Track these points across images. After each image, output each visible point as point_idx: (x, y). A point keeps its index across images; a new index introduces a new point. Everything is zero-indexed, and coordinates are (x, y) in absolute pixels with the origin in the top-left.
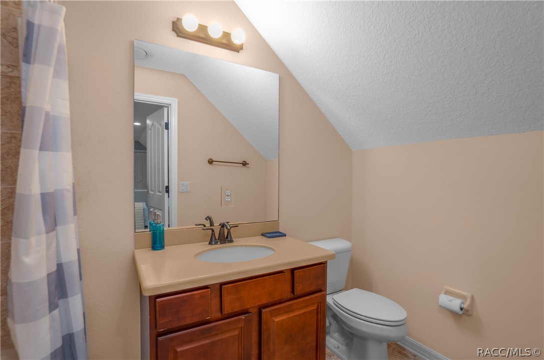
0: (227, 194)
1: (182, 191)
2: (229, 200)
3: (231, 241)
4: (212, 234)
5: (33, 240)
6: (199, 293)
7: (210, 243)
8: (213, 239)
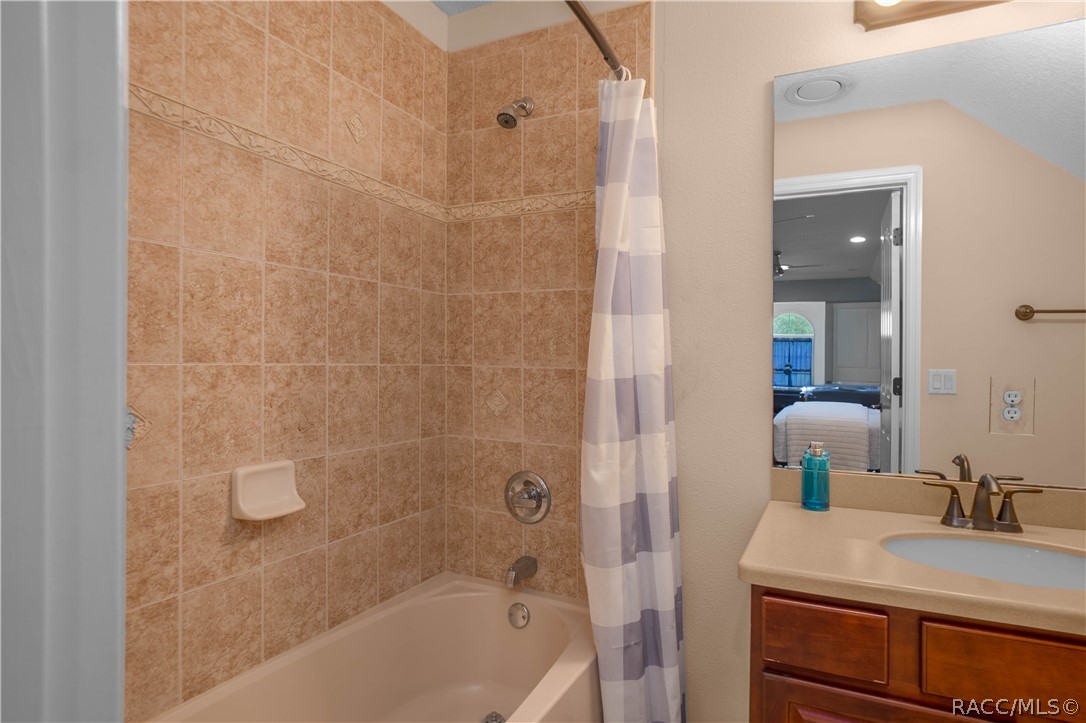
0: (1008, 400)
1: (934, 391)
2: (1017, 417)
3: (1016, 529)
4: (952, 499)
5: (603, 447)
6: (857, 617)
7: (947, 521)
8: (956, 512)
